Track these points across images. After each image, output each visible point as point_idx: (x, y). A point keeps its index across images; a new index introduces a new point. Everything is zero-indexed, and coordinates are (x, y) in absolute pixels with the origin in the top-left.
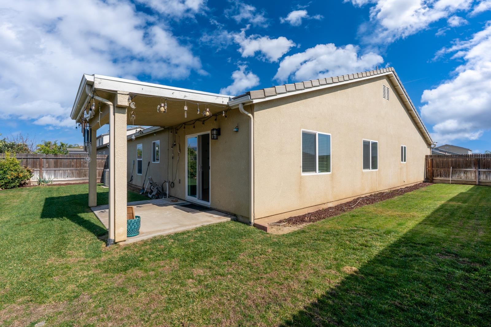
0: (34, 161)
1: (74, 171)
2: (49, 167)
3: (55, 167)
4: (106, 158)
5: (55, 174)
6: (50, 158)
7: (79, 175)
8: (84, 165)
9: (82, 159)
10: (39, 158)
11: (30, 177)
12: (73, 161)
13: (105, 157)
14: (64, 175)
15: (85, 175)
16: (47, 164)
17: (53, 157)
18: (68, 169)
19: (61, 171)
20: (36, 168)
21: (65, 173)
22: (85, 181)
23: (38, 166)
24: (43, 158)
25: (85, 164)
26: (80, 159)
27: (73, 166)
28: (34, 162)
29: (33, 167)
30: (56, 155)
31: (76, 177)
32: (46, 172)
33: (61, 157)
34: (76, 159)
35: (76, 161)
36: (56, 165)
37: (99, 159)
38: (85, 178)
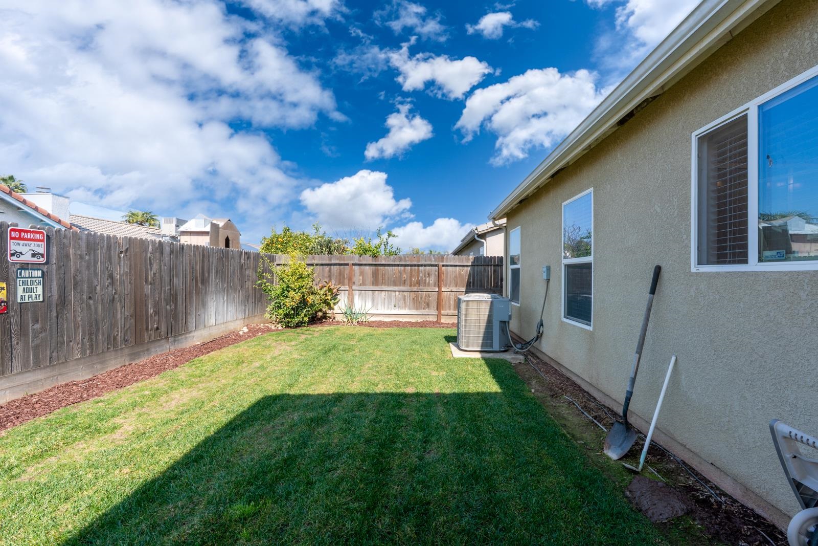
0: (340, 270)
1: (406, 294)
2: (363, 284)
3: (373, 284)
4: (470, 264)
5: (373, 300)
6: (366, 265)
7: (417, 303)
8: (425, 280)
9: (422, 265)
10: (347, 264)
11: (334, 304)
12: (404, 270)
13: (468, 262)
14: (389, 303)
15: (428, 305)
16: (361, 278)
17: (371, 262)
18: (396, 288)
19: (383, 293)
20: (343, 285)
21: (390, 297)
22: (428, 320)
23: (346, 281)
24: (354, 264)
25: (427, 279)
26: (418, 265)
27: (405, 283)
28: (341, 274)
29: (340, 283)
30: (375, 256)
31: (410, 309)
32: (360, 295)
33: (383, 262)
34: (411, 266)
35: (411, 270)
36: (375, 282)
37: (456, 266)
38: (426, 312)
